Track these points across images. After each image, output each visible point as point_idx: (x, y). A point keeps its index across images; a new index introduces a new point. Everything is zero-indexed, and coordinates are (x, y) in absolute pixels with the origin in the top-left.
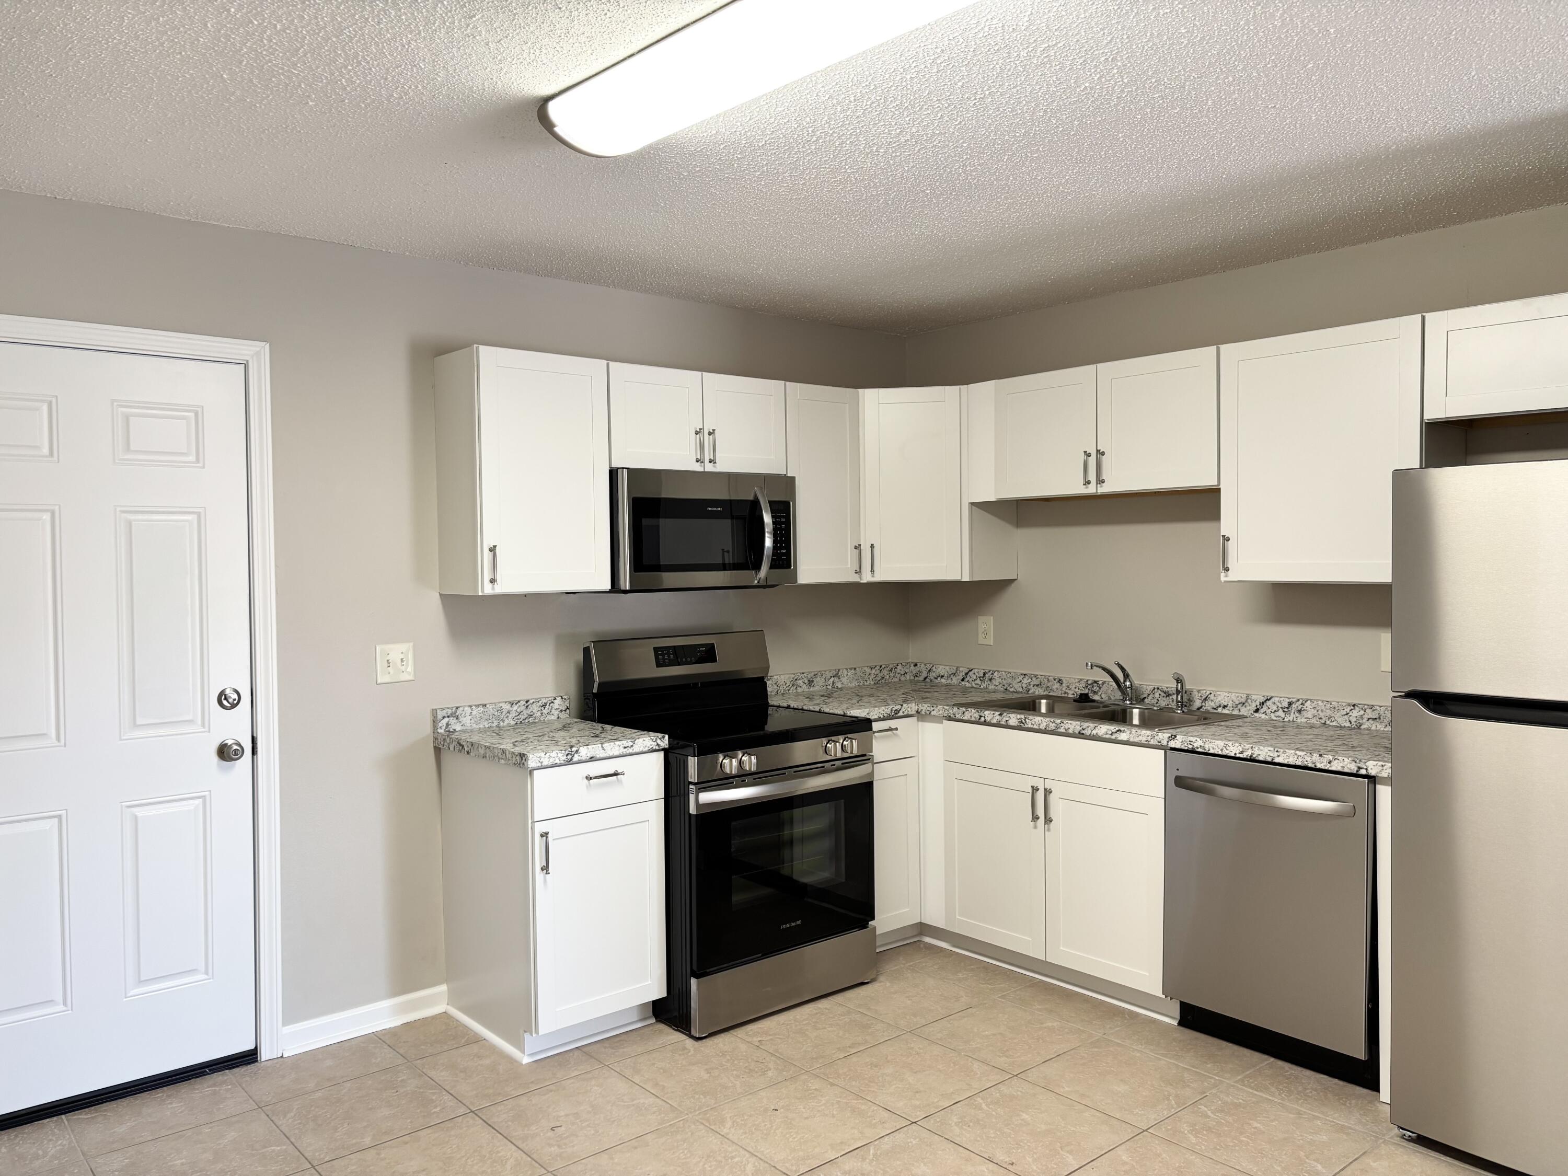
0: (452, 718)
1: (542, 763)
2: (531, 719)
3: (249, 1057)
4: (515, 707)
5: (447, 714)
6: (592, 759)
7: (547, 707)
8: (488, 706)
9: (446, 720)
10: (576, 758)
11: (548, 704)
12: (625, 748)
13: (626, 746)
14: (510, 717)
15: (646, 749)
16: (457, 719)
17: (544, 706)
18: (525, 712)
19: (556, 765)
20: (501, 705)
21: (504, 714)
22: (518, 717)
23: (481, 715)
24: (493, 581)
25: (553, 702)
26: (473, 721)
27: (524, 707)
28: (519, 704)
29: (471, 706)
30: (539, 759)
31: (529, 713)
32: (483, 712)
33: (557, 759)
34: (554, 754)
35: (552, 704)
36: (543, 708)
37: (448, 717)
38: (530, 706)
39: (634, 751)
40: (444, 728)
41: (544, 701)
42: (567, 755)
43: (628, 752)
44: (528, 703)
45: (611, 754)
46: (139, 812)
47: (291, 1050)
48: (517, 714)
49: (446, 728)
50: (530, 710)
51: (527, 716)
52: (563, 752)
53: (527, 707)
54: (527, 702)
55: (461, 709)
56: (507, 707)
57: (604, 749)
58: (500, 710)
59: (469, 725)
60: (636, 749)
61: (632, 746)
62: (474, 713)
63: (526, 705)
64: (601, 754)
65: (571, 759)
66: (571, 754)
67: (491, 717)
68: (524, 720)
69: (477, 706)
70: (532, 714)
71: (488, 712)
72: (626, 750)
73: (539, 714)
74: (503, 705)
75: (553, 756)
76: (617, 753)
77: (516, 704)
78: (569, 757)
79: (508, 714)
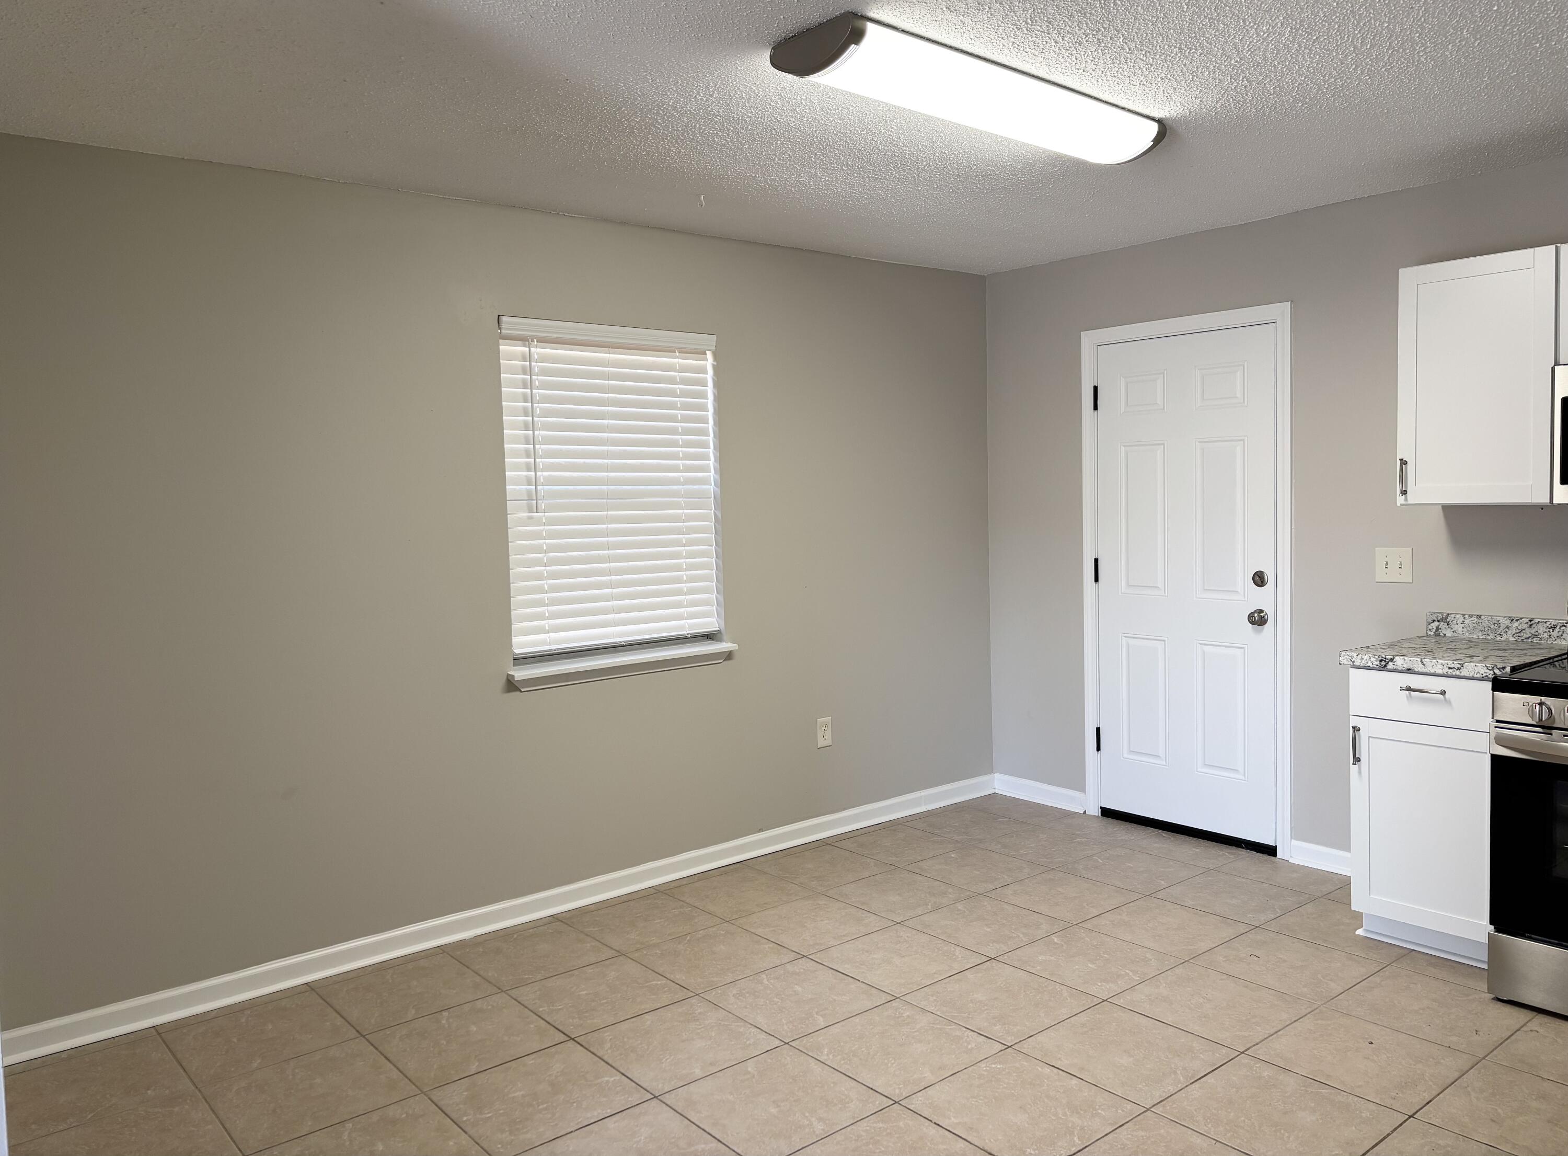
0: (1442, 623)
1: (1353, 662)
2: (1535, 639)
3: (1271, 851)
4: (1516, 624)
5: (1437, 618)
6: (1409, 671)
7: (1557, 629)
8: (1482, 617)
9: (1436, 624)
10: (1390, 665)
11: (1558, 627)
12: (1450, 668)
13: (1452, 667)
14: (1509, 632)
15: (1479, 676)
16: (1448, 624)
17: (1554, 627)
18: (1528, 631)
19: (1368, 668)
20: (1498, 618)
21: (1501, 628)
22: (1519, 635)
23: (1474, 625)
24: (1404, 493)
25: (1564, 626)
26: (1465, 630)
27: (1526, 626)
28: (1521, 621)
29: (1464, 615)
30: (1350, 658)
31: (1533, 632)
32: (1477, 623)
33: (1370, 662)
34: (1366, 657)
35: (1563, 628)
36: (1551, 630)
37: (1438, 621)
38: (1534, 625)
39: (1462, 674)
40: (1434, 631)
41: (1553, 622)
42: (1381, 661)
43: (1454, 673)
44: (1532, 622)
45: (1432, 671)
46: (1206, 649)
47: (1296, 860)
48: (1518, 631)
49: (1436, 631)
50: (1534, 630)
51: (1530, 635)
52: (1376, 657)
53: (1531, 625)
54: (1530, 621)
55: (1453, 616)
56: (1506, 622)
57: (1424, 665)
58: (1498, 624)
59: (1461, 633)
60: (1464, 672)
61: (1459, 669)
62: (1467, 622)
63: (1530, 623)
64: (1420, 668)
65: (1385, 666)
66: (1385, 661)
67: (1486, 629)
68: (1526, 638)
69: (1471, 616)
70: (1537, 634)
71: (1483, 624)
72: (1451, 671)
73: (1546, 635)
74: (1502, 620)
75: (1365, 658)
76: (1440, 672)
77: (1517, 620)
78: (1383, 663)
79: (1507, 630)
